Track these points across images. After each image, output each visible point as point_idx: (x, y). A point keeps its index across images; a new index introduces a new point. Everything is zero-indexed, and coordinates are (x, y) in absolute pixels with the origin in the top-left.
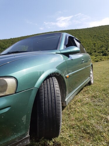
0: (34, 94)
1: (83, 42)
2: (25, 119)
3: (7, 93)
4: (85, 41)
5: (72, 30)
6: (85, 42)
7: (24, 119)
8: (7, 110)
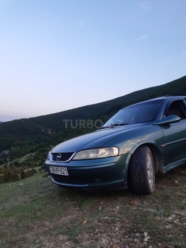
7: (124, 171)
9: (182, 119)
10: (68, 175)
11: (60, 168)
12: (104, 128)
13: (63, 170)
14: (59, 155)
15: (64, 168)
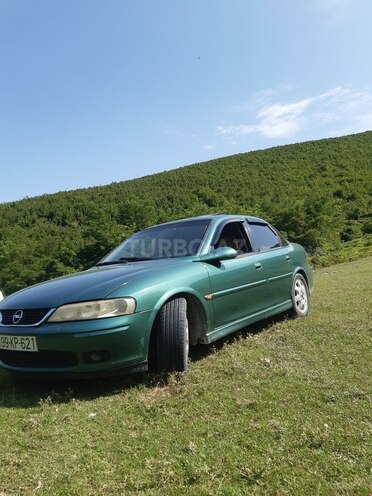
0: (153, 317)
1: (349, 181)
2: (144, 341)
3: (127, 313)
4: (358, 176)
5: (313, 143)
6: (361, 180)
7: (142, 341)
8: (125, 328)
9: (239, 253)
10: (36, 350)
11: (19, 338)
12: (105, 264)
13: (26, 342)
14: (19, 313)
15: (30, 338)
